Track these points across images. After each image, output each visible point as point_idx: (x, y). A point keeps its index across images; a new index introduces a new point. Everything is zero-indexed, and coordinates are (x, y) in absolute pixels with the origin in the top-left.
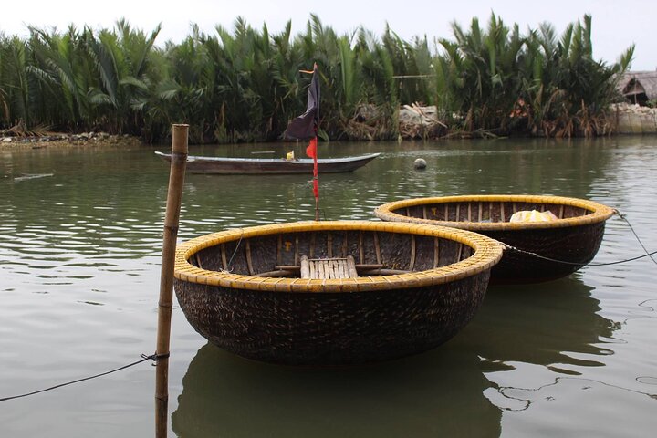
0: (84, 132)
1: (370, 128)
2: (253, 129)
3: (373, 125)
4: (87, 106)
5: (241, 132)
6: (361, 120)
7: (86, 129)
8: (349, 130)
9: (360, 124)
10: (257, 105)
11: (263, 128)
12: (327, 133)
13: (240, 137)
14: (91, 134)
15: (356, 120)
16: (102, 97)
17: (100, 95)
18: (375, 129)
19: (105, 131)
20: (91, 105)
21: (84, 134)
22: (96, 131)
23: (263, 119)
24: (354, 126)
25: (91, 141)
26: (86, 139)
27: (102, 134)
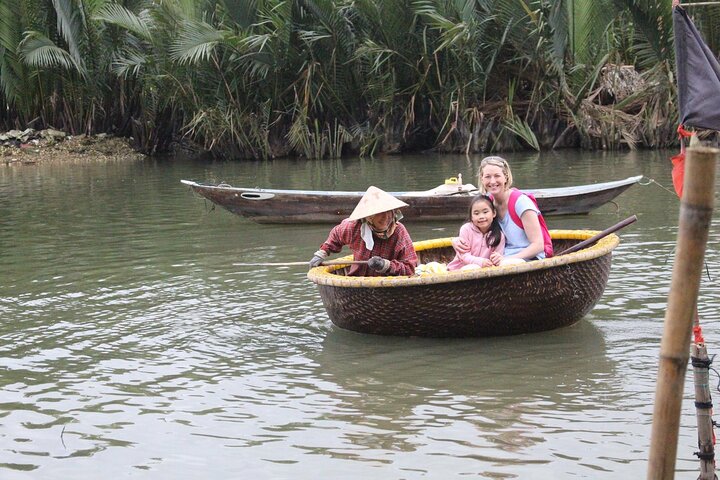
0: (12, 127)
1: (628, 117)
2: (374, 122)
3: (633, 111)
4: (19, 71)
5: (348, 126)
6: (607, 99)
7: (17, 122)
8: (582, 122)
9: (605, 109)
10: (384, 68)
11: (396, 120)
12: (535, 128)
13: (348, 137)
14: (27, 131)
15: (595, 101)
16: (52, 53)
17: (46, 49)
18: (637, 118)
19: (58, 127)
20: (26, 68)
21: (12, 133)
22: (38, 127)
23: (396, 99)
24: (591, 112)
25: (27, 147)
26: (18, 142)
27: (51, 132)
